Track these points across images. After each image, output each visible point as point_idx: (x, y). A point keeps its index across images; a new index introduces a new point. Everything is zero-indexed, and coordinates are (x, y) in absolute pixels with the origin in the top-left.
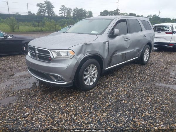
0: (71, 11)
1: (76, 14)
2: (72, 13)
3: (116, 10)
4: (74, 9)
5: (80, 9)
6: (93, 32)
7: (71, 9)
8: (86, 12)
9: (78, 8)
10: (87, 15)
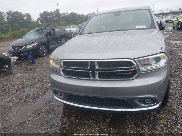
0: (3, 15)
1: (11, 18)
2: (5, 17)
3: (56, 10)
4: (7, 12)
5: (15, 12)
6: (137, 27)
7: (2, 13)
8: (23, 15)
9: (12, 11)
10: (24, 18)
